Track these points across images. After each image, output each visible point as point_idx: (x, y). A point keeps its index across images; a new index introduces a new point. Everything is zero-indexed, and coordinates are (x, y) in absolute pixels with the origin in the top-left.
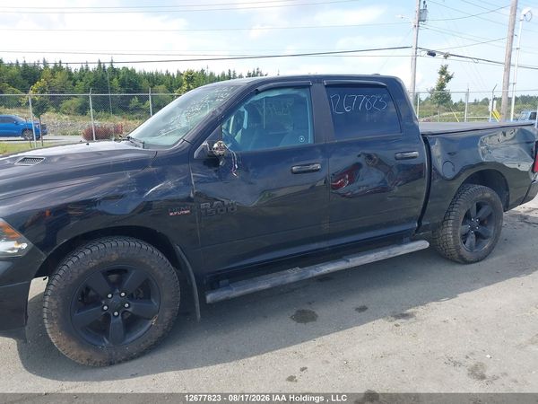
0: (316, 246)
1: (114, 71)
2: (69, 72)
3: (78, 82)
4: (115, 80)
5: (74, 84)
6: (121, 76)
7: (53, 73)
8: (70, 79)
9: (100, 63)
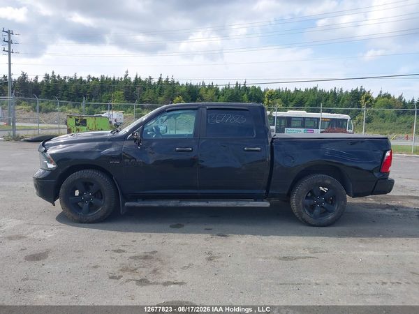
0: (190, 191)
1: (246, 89)
2: (217, 90)
3: (221, 97)
4: (245, 95)
5: (218, 98)
6: (250, 93)
7: (207, 90)
8: (216, 94)
9: (237, 83)
